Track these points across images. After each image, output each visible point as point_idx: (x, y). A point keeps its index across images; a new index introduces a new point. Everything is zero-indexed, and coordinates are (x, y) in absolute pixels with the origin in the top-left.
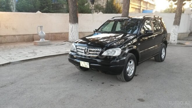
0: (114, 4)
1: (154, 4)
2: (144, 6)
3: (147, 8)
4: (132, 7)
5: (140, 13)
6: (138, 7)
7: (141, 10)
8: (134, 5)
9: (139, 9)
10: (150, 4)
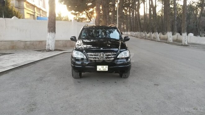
0: (10, 7)
1: (45, 11)
2: (38, 13)
3: (40, 15)
4: (27, 13)
5: (35, 19)
6: (32, 13)
7: (36, 17)
8: (29, 10)
9: (34, 15)
10: (43, 11)
